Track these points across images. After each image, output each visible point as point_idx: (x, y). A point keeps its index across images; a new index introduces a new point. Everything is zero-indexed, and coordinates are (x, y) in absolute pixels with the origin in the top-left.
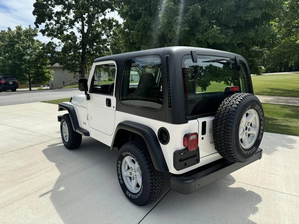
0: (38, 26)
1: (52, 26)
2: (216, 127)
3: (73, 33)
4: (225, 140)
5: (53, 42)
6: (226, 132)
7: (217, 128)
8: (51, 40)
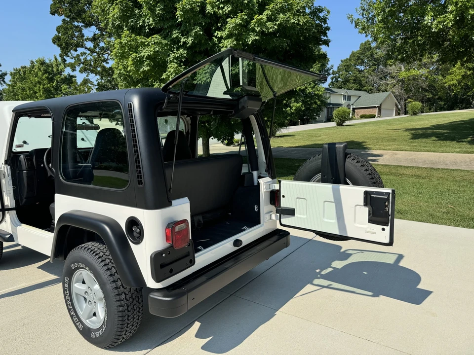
1: (84, 56)
5: (89, 80)
8: (87, 76)
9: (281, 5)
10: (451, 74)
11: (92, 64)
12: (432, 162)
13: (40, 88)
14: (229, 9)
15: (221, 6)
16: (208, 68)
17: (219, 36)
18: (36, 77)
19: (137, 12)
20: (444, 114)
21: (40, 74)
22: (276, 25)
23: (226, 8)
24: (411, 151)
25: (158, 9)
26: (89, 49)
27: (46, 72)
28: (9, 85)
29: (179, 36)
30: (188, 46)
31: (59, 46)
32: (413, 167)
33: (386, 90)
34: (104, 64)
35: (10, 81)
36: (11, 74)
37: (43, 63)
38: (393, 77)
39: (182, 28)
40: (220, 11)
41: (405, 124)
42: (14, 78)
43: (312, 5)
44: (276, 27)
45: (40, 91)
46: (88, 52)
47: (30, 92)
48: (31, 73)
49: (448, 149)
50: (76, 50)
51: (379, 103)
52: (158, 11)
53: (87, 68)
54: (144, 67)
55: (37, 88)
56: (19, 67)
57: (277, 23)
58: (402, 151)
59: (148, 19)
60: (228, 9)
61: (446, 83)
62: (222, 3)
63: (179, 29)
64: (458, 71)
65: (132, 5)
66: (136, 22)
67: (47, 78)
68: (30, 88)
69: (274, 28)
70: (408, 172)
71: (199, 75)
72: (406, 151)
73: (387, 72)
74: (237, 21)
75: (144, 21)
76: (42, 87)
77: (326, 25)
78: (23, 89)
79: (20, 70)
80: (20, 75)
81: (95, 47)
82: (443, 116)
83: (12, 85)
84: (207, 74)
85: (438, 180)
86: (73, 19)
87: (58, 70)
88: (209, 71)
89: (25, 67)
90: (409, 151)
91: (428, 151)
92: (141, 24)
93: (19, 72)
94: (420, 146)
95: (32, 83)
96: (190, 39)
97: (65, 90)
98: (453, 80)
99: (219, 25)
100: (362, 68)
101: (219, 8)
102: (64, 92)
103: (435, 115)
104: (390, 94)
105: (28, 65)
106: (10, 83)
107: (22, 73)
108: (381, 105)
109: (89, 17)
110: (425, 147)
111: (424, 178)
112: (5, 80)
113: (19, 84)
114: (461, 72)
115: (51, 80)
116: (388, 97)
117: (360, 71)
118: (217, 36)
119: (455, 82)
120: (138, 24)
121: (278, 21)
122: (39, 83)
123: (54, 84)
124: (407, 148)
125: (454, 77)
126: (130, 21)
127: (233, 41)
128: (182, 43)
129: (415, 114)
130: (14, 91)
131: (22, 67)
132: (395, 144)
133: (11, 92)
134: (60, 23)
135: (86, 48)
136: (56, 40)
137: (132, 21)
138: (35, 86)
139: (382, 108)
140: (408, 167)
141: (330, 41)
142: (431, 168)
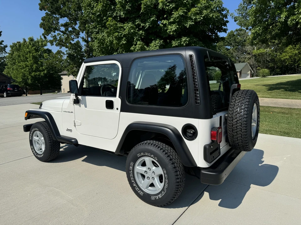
0: (46, 37)
1: (59, 36)
2: (232, 120)
3: (78, 42)
4: (242, 132)
5: (61, 51)
6: (243, 129)
7: (234, 121)
8: (60, 48)
9: (205, 5)
10: (285, 52)
11: (64, 41)
12: (288, 105)
13: (30, 55)
14: (174, 6)
15: (168, 4)
16: (158, 43)
17: (164, 23)
18: (27, 48)
19: (112, 7)
20: (283, 76)
21: (30, 46)
22: (202, 17)
23: (171, 5)
24: (272, 98)
25: (128, 6)
26: (62, 32)
27: (33, 45)
28: (9, 53)
29: (140, 23)
30: (146, 28)
31: (44, 29)
32: (277, 107)
33: (244, 62)
34: (71, 41)
35: (10, 51)
36: (11, 47)
37: (31, 40)
38: (249, 54)
39: (142, 18)
40: (167, 7)
41: (261, 82)
42: (13, 49)
43: (222, 6)
44: (202, 18)
45: (30, 57)
46: (62, 34)
47: (23, 58)
48: (24, 46)
49: (294, 97)
50: (55, 32)
51: (240, 70)
52: (127, 7)
53: (61, 43)
54: (123, 42)
55: (29, 55)
56: (16, 42)
57: (203, 16)
58: (266, 98)
59: (119, 12)
60: (172, 6)
61: (282, 57)
62: (169, 2)
63: (140, 19)
64: (290, 51)
65: (110, 3)
66: (112, 13)
67: (35, 49)
68: (23, 55)
69: (200, 18)
70: (276, 110)
71: (151, 48)
72: (269, 98)
73: (245, 50)
74: (180, 13)
75: (117, 13)
76: (31, 54)
77: (227, 19)
78: (19, 56)
79: (16, 44)
80: (16, 47)
81: (66, 30)
82: (283, 78)
83: (11, 53)
84: (157, 47)
85: (296, 115)
86: (53, 13)
87: (42, 44)
88: (159, 45)
89: (20, 42)
90: (271, 98)
91: (282, 98)
92: (115, 15)
93: (16, 46)
94: (277, 95)
95: (25, 52)
96: (147, 24)
97: (46, 56)
98: (286, 56)
99: (165, 16)
100: (229, 47)
101: (166, 6)
102: (45, 57)
103: (277, 77)
104: (247, 64)
105: (22, 41)
106: (10, 52)
107: (17, 46)
108: (241, 70)
109: (64, 12)
110: (280, 96)
111: (288, 114)
112: (6, 50)
113: (16, 53)
114: (292, 51)
115: (37, 50)
116: (245, 66)
117: (228, 50)
118: (163, 23)
119: (288, 57)
120: (113, 15)
121: (203, 14)
122: (30, 52)
123: (39, 53)
124: (269, 96)
125: (287, 54)
126: (108, 13)
127: (176, 26)
128: (141, 27)
129: (264, 76)
130: (12, 57)
131: (18, 42)
132: (260, 94)
133: (10, 58)
134: (45, 15)
135: (60, 31)
136: (42, 25)
137: (110, 13)
138: (27, 54)
139: (242, 72)
140: (275, 107)
141: (227, 30)
142: (290, 108)
